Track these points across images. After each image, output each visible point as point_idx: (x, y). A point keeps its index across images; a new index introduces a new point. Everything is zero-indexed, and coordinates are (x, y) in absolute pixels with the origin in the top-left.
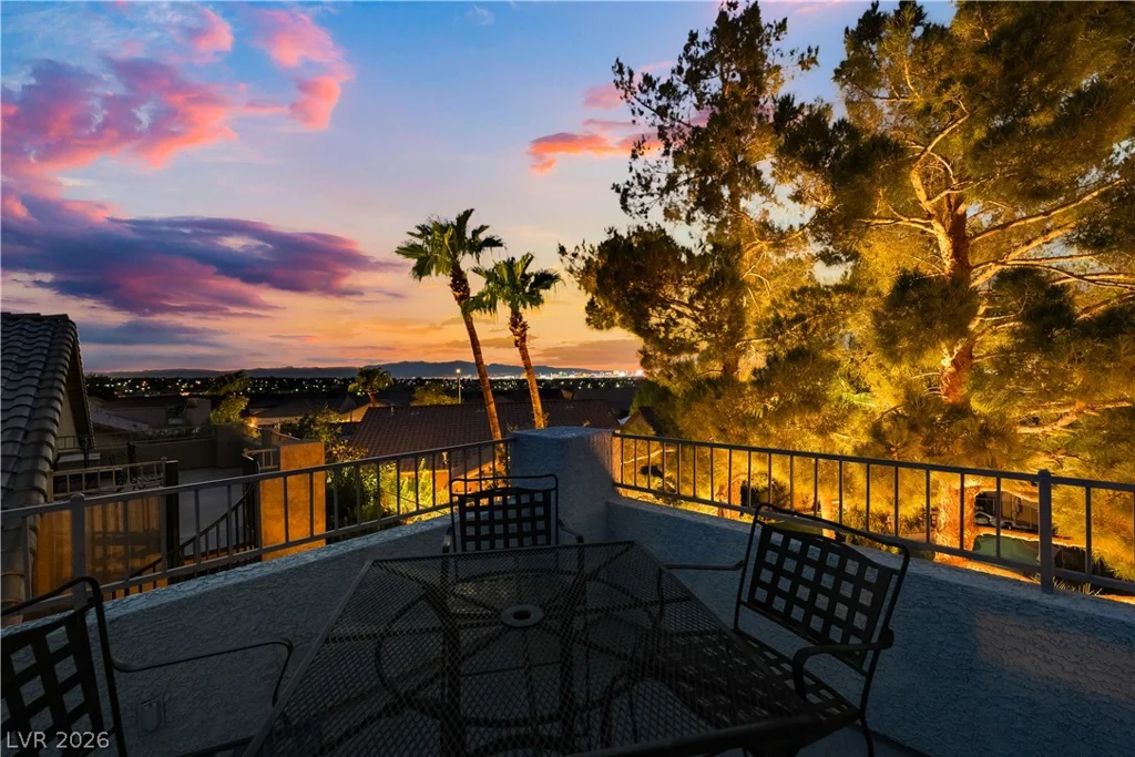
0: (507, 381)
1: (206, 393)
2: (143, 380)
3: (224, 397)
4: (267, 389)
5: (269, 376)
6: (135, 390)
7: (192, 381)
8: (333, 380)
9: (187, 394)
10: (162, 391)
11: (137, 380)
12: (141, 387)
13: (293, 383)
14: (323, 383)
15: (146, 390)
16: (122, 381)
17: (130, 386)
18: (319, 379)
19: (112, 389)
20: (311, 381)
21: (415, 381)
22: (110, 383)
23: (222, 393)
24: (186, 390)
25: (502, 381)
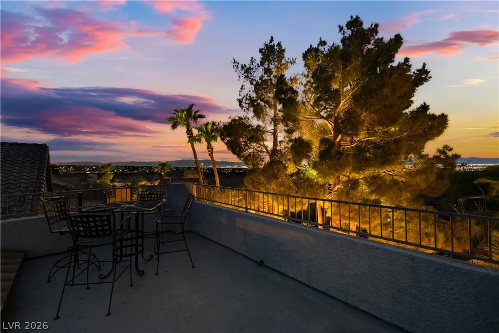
0: (228, 169)
1: (96, 172)
2: (70, 166)
3: (104, 174)
4: (123, 171)
5: (124, 165)
6: (68, 170)
7: (91, 167)
8: (152, 167)
9: (89, 172)
10: (79, 171)
11: (68, 166)
12: (70, 169)
13: (134, 168)
14: (147, 169)
15: (72, 170)
16: (62, 166)
17: (65, 169)
18: (146, 167)
19: (58, 170)
20: (142, 167)
21: (188, 168)
22: (57, 167)
23: (103, 172)
24: (89, 171)
25: (225, 168)
